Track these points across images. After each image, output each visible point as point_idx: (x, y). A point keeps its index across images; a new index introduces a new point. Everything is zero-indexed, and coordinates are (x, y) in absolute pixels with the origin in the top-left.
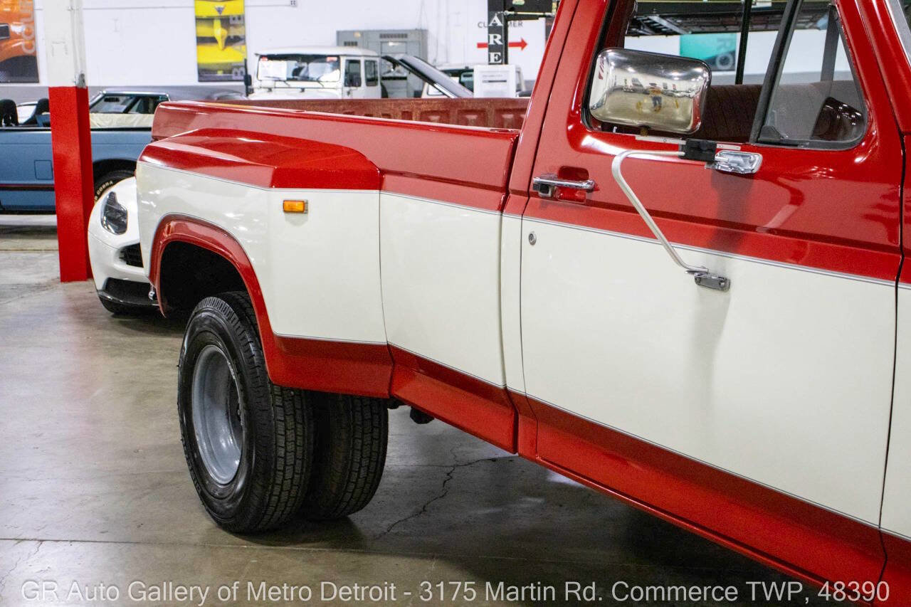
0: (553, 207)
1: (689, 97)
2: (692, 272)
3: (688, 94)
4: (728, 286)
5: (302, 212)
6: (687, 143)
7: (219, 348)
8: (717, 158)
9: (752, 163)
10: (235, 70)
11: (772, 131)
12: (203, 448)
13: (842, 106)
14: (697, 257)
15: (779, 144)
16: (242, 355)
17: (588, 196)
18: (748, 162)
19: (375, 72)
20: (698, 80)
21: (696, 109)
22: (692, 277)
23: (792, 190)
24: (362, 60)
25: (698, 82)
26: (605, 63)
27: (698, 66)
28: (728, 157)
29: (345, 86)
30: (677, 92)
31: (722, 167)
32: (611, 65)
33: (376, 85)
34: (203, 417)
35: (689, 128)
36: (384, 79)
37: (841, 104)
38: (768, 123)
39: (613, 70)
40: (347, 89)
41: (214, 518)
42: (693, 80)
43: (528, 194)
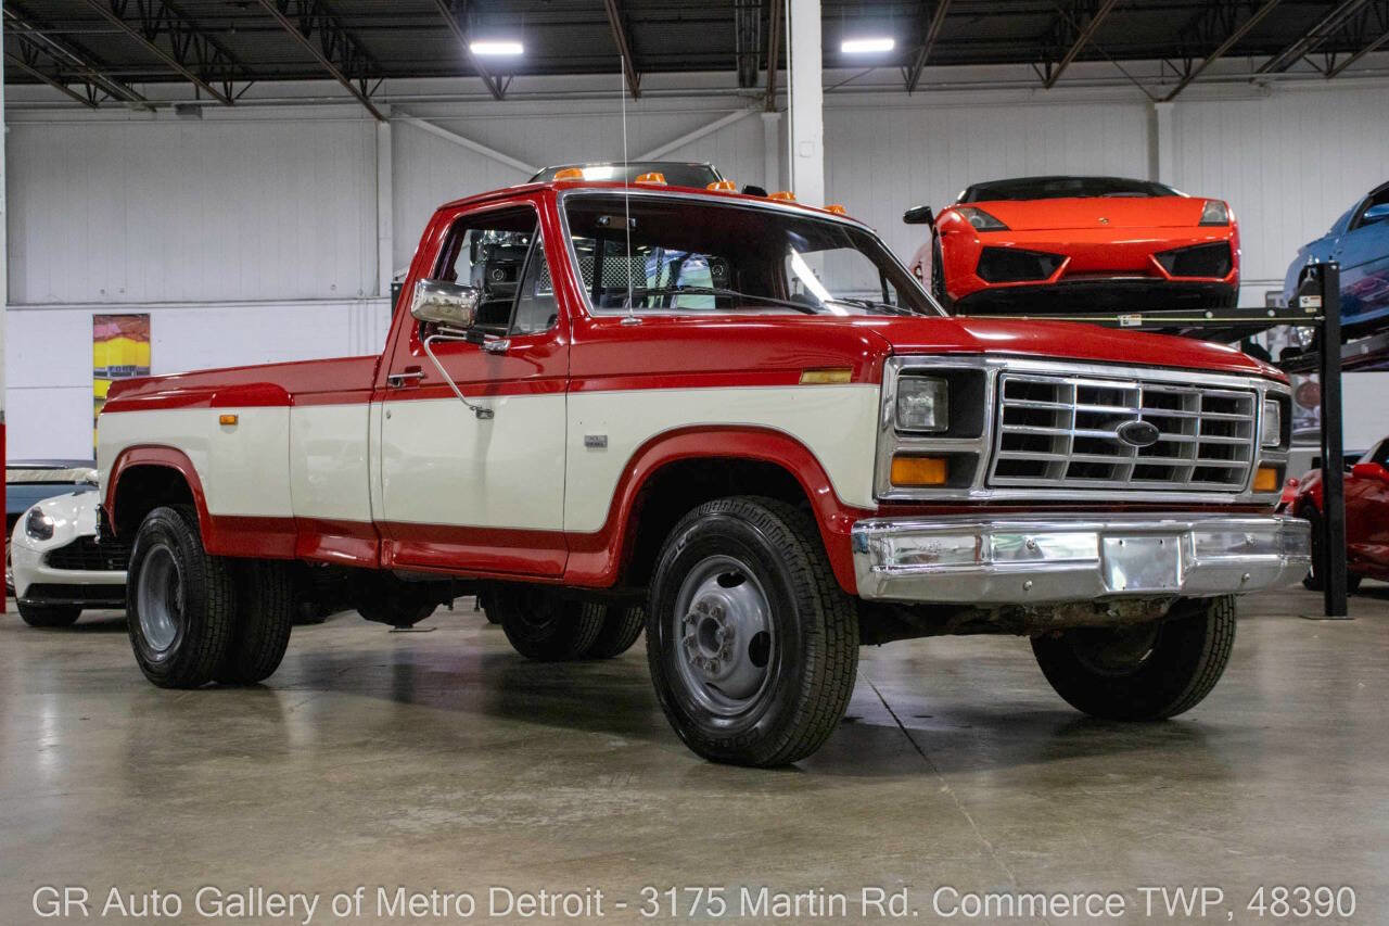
2: (474, 410)
4: (493, 414)
5: (232, 425)
6: (467, 333)
7: (164, 545)
9: (504, 345)
12: (145, 627)
14: (477, 401)
16: (184, 545)
17: (423, 380)
22: (474, 414)
27: (473, 289)
31: (488, 347)
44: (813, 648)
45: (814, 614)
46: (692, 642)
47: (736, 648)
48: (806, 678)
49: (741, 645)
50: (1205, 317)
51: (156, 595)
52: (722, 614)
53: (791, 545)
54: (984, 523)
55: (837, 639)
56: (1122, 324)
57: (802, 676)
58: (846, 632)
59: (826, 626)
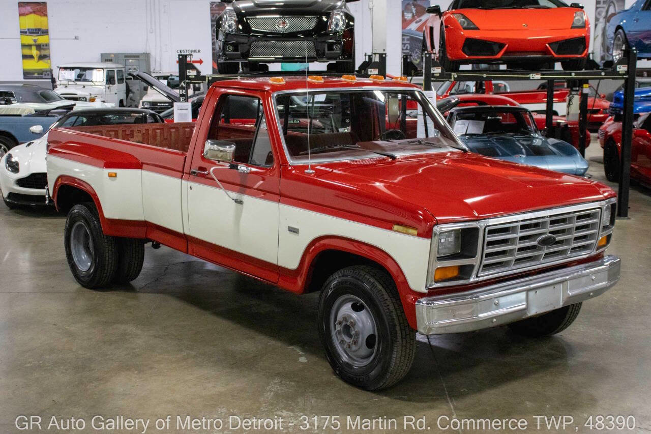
0: (197, 178)
2: (233, 199)
4: (243, 203)
5: (114, 177)
6: (230, 164)
7: (82, 223)
8: (239, 168)
9: (248, 170)
10: (44, 73)
11: (254, 161)
12: (75, 259)
14: (234, 195)
16: (92, 225)
17: (207, 176)
19: (122, 76)
21: (232, 155)
22: (234, 201)
23: (262, 177)
24: (116, 70)
27: (233, 145)
28: (242, 168)
29: (107, 84)
31: (240, 171)
33: (123, 83)
34: (75, 248)
35: (231, 161)
36: (127, 79)
38: (253, 158)
40: (108, 86)
41: (80, 283)
43: (190, 174)
44: (396, 348)
45: (396, 333)
46: (339, 332)
47: (360, 340)
48: (392, 360)
49: (362, 340)
50: (571, 75)
51: (79, 242)
52: (354, 324)
53: (387, 300)
54: (476, 297)
55: (406, 343)
56: (531, 78)
57: (390, 358)
58: (411, 339)
59: (402, 338)
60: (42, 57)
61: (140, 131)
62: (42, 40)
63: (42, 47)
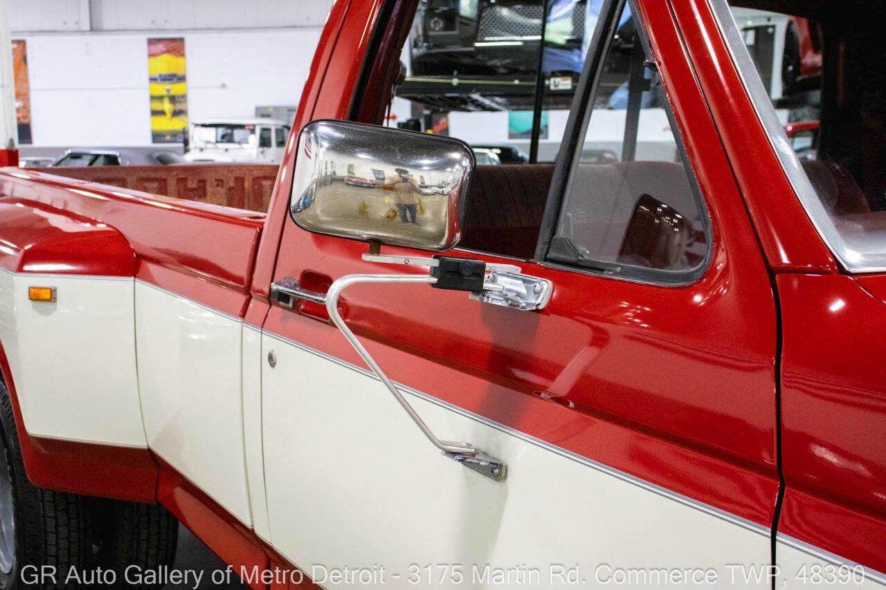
1: (443, 194)
2: (452, 453)
3: (440, 190)
4: (503, 475)
5: (49, 300)
6: (441, 264)
8: (486, 285)
9: (537, 293)
10: (178, 134)
11: (565, 245)
13: (661, 207)
15: (576, 265)
18: (532, 292)
19: (283, 137)
20: (455, 170)
21: (453, 212)
23: (596, 330)
24: (273, 128)
25: (454, 173)
26: (313, 142)
27: (456, 150)
28: (506, 282)
29: (260, 147)
30: (426, 187)
31: (493, 299)
32: (321, 146)
33: (284, 146)
35: (443, 243)
37: (658, 204)
38: (561, 232)
39: (324, 152)
42: (449, 169)
43: (269, 302)
60: (177, 113)
61: (222, 181)
62: (176, 89)
63: (177, 99)
